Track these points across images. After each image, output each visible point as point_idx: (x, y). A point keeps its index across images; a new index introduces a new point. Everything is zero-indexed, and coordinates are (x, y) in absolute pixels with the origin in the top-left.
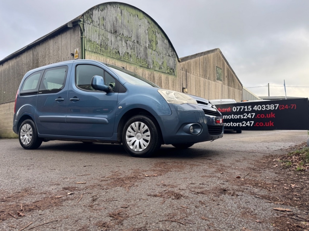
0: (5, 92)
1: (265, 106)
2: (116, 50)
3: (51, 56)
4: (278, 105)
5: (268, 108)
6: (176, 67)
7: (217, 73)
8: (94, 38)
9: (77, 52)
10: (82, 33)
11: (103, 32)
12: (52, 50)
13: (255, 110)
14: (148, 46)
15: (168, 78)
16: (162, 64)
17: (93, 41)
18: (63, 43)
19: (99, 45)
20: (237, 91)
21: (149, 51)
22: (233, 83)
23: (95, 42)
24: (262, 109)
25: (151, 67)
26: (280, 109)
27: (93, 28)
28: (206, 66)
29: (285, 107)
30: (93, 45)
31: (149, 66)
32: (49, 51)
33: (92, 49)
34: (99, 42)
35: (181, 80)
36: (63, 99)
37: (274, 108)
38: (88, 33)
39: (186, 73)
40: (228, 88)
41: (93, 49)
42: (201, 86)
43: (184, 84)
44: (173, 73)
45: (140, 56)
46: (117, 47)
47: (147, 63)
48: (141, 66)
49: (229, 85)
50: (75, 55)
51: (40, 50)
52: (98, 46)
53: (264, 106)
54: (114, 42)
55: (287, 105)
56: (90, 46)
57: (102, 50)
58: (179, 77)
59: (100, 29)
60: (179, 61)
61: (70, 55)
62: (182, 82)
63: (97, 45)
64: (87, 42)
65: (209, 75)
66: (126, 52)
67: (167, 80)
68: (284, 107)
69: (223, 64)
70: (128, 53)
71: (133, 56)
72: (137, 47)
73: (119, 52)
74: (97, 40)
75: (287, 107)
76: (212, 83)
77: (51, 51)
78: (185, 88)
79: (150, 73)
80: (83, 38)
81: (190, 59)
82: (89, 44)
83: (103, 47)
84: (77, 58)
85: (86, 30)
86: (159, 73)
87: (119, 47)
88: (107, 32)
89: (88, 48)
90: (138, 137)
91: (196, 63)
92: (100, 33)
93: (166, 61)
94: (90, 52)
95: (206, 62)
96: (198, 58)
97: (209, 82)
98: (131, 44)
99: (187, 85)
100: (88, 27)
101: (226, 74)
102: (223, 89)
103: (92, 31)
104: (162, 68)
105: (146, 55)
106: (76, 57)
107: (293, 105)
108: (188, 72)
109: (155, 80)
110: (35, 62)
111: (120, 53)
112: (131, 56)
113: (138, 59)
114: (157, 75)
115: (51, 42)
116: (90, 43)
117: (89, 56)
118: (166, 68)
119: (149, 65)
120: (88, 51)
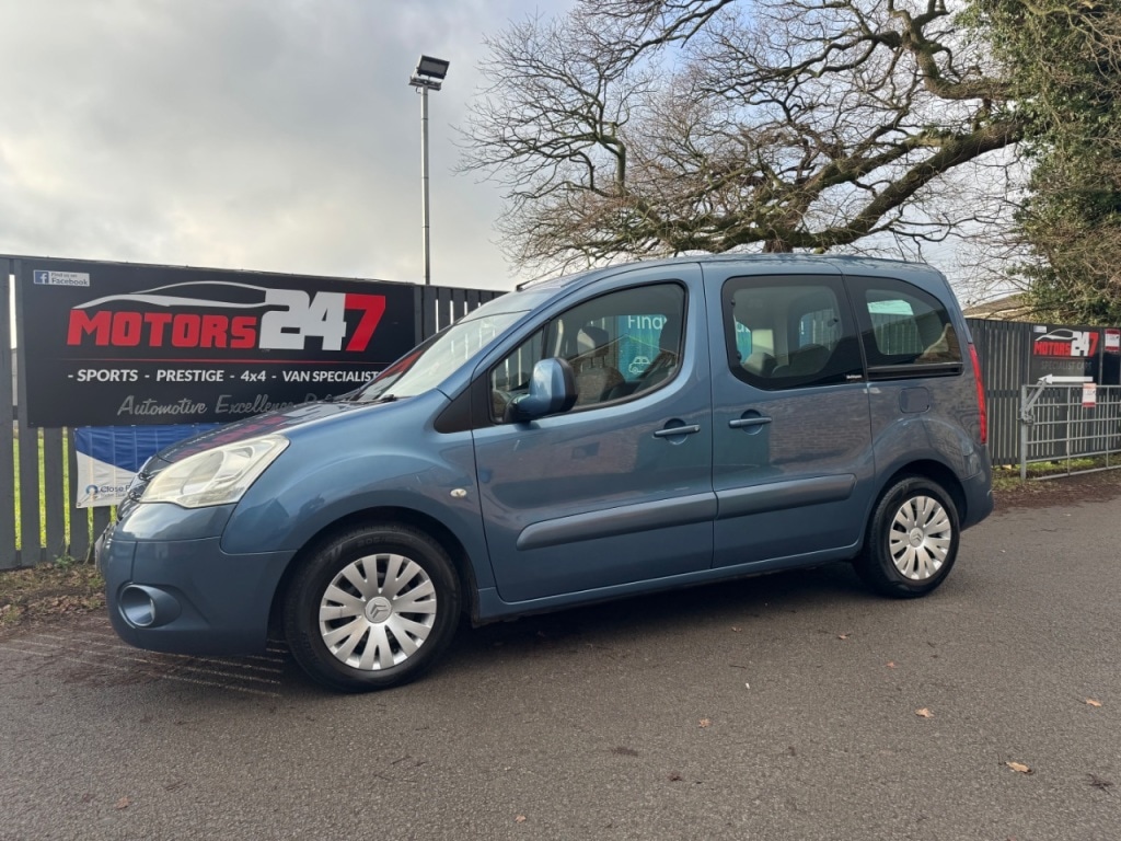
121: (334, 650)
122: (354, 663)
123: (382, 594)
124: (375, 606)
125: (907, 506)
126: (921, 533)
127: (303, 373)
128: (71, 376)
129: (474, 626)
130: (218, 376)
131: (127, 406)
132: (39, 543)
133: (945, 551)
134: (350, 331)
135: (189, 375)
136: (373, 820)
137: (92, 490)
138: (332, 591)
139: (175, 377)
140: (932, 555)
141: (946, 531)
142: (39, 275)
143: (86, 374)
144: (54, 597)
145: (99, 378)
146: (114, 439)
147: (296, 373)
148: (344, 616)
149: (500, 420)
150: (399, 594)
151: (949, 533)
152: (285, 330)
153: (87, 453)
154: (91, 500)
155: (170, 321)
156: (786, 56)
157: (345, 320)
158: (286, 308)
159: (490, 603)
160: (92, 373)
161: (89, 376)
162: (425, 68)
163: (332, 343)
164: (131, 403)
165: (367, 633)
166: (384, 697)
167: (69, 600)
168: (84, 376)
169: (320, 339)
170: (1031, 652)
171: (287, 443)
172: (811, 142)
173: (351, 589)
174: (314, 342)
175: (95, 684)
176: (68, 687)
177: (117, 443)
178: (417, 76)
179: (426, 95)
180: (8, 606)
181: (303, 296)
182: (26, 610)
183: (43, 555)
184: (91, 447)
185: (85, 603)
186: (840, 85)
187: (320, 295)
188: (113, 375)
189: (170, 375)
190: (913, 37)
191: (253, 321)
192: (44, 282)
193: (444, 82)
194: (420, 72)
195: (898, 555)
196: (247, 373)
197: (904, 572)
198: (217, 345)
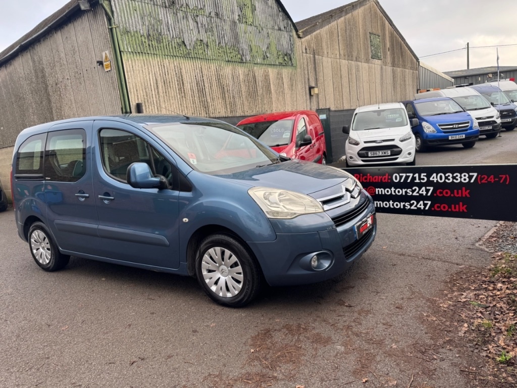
0: (2, 128)
1: (451, 175)
2: (178, 39)
3: (64, 64)
4: (475, 175)
5: (457, 180)
6: (295, 49)
7: (371, 46)
8: (134, 25)
9: (106, 57)
10: (109, 20)
11: (149, 8)
12: (62, 52)
13: (434, 181)
14: (237, 17)
15: (281, 74)
16: (268, 48)
17: (134, 32)
18: (81, 39)
19: (146, 36)
20: (408, 72)
21: (242, 27)
22: (401, 59)
23: (136, 31)
24: (447, 181)
25: (248, 58)
26: (480, 183)
27: (129, 4)
28: (350, 36)
29: (489, 180)
30: (133, 38)
31: (244, 58)
32: (59, 55)
33: (133, 47)
34: (144, 31)
35: (306, 72)
36: (87, 195)
37: (467, 180)
38: (121, 17)
39: (314, 57)
40: (393, 70)
41: (135, 47)
42: (343, 77)
43: (310, 80)
44: (290, 62)
45: (225, 43)
46: (180, 33)
47: (239, 52)
48: (229, 61)
49: (393, 65)
50: (104, 64)
51: (43, 51)
52: (144, 40)
53: (449, 176)
54: (173, 25)
55: (492, 176)
56: (129, 42)
57: (152, 46)
58: (301, 68)
59: (143, 4)
60: (299, 37)
61: (95, 64)
62: (308, 75)
63: (141, 37)
64: (122, 35)
65: (358, 53)
66: (197, 40)
67: (280, 77)
68: (486, 179)
69: (383, 26)
70: (201, 40)
71: (212, 45)
72: (216, 25)
73: (183, 42)
74: (139, 27)
75: (493, 178)
76: (364, 66)
77: (63, 55)
78: (313, 88)
79: (246, 71)
80: (114, 29)
81: (320, 28)
82: (127, 38)
83: (154, 38)
84: (109, 69)
85: (117, 11)
86: (264, 67)
87: (182, 33)
88: (156, 6)
89: (126, 47)
90: (222, 272)
91: (331, 33)
92: (143, 11)
93: (274, 42)
94: (130, 54)
95: (351, 27)
96: (334, 24)
97: (358, 66)
98: (205, 22)
99: (316, 80)
100: (119, 4)
101: (388, 45)
102: (384, 73)
103: (127, 11)
104: (268, 57)
105: (236, 37)
106: (107, 68)
107: (504, 176)
108: (319, 55)
109: (257, 83)
110: (40, 75)
111: (187, 43)
112: (207, 46)
113: (222, 47)
114: (259, 71)
115: (58, 37)
116: (128, 36)
117: (130, 62)
118: (275, 55)
119: (243, 55)
120: (127, 53)
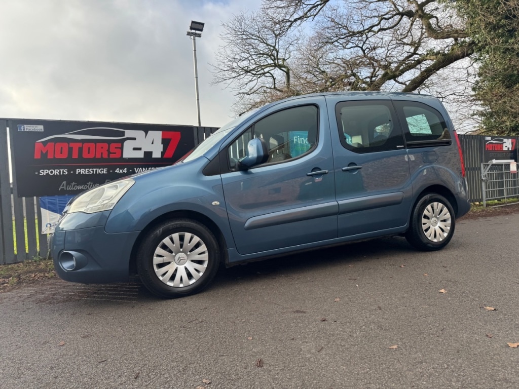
121: (161, 278)
122: (171, 284)
123: (183, 252)
124: (179, 257)
125: (429, 207)
126: (437, 220)
127: (144, 169)
128: (37, 173)
129: (227, 267)
130: (105, 171)
131: (63, 186)
132: (25, 251)
133: (449, 228)
134: (165, 149)
135: (91, 171)
136: (180, 343)
137: (49, 225)
138: (159, 250)
139: (85, 172)
140: (443, 231)
141: (448, 219)
142: (20, 127)
143: (43, 172)
144: (33, 273)
145: (50, 174)
146: (58, 202)
147: (141, 168)
148: (165, 262)
149: (234, 170)
150: (190, 251)
151: (450, 219)
152: (135, 149)
153: (45, 208)
154: (48, 230)
155: (81, 146)
156: (362, 26)
157: (162, 144)
158: (134, 139)
159: (234, 255)
160: (46, 171)
161: (45, 173)
162: (193, 27)
163: (157, 154)
164: (65, 185)
165: (176, 270)
166: (186, 299)
167: (39, 275)
168: (43, 173)
169: (151, 153)
170: (492, 267)
171: (134, 182)
172: (375, 64)
173: (168, 249)
174: (148, 154)
175: (50, 303)
176: (38, 304)
177: (59, 203)
178: (190, 31)
179: (194, 39)
180: (11, 278)
181: (142, 133)
182: (20, 279)
183: (27, 256)
184: (47, 205)
185: (47, 275)
186: (387, 36)
187: (150, 132)
188: (56, 172)
189: (82, 171)
190: (420, 12)
191: (119, 145)
192: (22, 130)
193: (202, 33)
194: (191, 28)
195: (426, 230)
196: (118, 169)
197: (430, 238)
198: (104, 157)
